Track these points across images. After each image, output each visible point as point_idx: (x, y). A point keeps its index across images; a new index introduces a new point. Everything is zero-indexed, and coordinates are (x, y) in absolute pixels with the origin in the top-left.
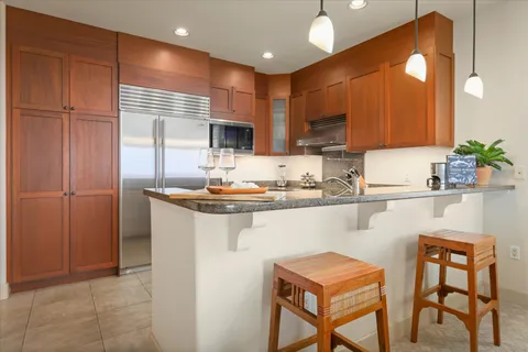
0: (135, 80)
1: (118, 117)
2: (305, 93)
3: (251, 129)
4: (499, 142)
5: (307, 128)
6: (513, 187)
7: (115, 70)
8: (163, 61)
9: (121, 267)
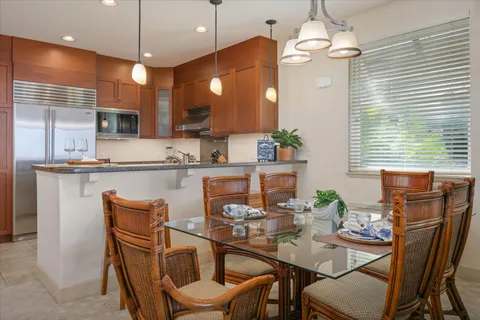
0: (29, 76)
1: (12, 108)
2: (183, 85)
3: (136, 116)
4: (295, 130)
5: (185, 114)
6: (306, 162)
7: (10, 69)
8: (55, 60)
9: (15, 233)
